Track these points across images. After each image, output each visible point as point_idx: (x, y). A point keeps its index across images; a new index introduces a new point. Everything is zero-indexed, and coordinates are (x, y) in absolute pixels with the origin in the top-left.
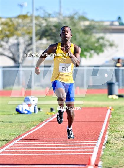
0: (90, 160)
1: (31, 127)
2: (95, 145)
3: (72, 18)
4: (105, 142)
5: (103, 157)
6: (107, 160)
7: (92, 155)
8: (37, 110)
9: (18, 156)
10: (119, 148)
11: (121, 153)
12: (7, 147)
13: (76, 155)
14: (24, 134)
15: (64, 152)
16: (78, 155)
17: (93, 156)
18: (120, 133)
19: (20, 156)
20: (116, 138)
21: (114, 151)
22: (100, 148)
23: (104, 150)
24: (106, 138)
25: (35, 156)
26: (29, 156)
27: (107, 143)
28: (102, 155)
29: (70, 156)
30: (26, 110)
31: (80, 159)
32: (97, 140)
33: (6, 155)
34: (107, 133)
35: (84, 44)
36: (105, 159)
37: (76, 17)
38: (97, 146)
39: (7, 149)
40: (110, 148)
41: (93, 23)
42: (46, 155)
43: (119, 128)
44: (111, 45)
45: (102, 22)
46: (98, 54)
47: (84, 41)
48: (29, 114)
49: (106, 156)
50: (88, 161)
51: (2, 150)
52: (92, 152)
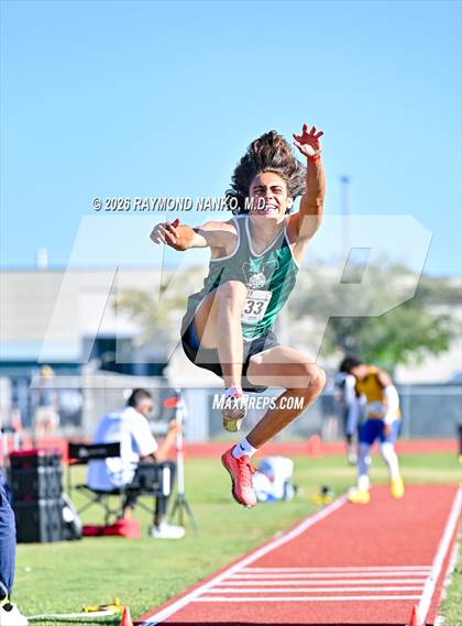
0: (414, 613)
1: (274, 533)
2: (425, 577)
4: (451, 569)
5: (445, 607)
6: (455, 612)
7: (417, 601)
8: (290, 493)
9: (241, 603)
12: (217, 581)
13: (381, 601)
14: (259, 548)
15: (352, 594)
16: (386, 601)
17: (421, 604)
19: (247, 603)
22: (439, 584)
23: (450, 588)
24: (454, 561)
25: (282, 603)
26: (269, 603)
27: (456, 570)
28: (443, 602)
29: (367, 604)
30: (263, 492)
31: (391, 611)
32: (430, 564)
33: (212, 603)
34: (457, 546)
35: (404, 334)
36: (450, 611)
37: (384, 267)
38: (432, 579)
39: (216, 587)
41: (424, 283)
42: (309, 602)
45: (446, 278)
46: (436, 353)
47: (404, 324)
48: (270, 504)
49: (454, 604)
50: (410, 614)
51: (204, 589)
52: (420, 593)
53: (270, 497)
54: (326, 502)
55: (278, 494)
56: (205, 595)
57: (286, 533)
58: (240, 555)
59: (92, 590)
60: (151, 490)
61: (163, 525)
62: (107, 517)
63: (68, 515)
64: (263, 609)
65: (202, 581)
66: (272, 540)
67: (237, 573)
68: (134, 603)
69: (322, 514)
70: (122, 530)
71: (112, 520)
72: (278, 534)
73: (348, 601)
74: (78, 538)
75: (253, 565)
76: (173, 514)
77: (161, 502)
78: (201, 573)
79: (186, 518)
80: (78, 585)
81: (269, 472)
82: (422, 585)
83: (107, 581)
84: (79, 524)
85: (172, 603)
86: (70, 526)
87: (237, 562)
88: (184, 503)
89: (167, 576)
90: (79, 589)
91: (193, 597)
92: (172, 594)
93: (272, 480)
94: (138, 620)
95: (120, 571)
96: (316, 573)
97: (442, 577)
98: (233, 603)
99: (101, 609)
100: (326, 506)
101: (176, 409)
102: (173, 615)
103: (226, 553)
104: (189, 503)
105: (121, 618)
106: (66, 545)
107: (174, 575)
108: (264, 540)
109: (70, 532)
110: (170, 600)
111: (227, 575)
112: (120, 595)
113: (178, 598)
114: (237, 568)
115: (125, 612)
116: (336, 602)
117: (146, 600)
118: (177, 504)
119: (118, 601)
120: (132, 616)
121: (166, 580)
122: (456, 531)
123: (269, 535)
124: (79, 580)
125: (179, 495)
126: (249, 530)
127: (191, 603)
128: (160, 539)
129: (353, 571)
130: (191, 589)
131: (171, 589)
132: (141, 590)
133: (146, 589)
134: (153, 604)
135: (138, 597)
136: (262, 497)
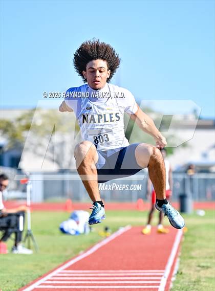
2: (161, 276)
4: (175, 272)
7: (157, 289)
8: (88, 230)
9: (62, 289)
10: (193, 280)
11: (195, 287)
12: (49, 277)
13: (137, 289)
14: (70, 260)
15: (122, 285)
16: (140, 289)
18: (195, 261)
19: (65, 289)
20: (189, 266)
21: (187, 284)
22: (169, 280)
23: (174, 282)
24: (177, 267)
25: (84, 289)
27: (178, 273)
28: (171, 289)
29: (130, 290)
30: (73, 229)
32: (164, 269)
33: (46, 288)
34: (178, 260)
38: (165, 277)
39: (48, 280)
40: (182, 280)
42: (98, 289)
43: (193, 254)
44: (184, 145)
48: (77, 236)
51: (42, 281)
52: (158, 284)
53: (77, 233)
54: (107, 235)
55: (81, 230)
56: (42, 284)
57: (86, 251)
58: (61, 263)
61: (20, 246)
65: (41, 277)
66: (77, 256)
67: (60, 273)
68: (5, 288)
69: (105, 242)
72: (82, 252)
73: (119, 289)
75: (67, 269)
76: (25, 241)
77: (18, 234)
78: (41, 273)
79: (32, 243)
81: (76, 219)
82: (160, 280)
85: (25, 288)
87: (59, 267)
88: (30, 235)
89: (22, 274)
91: (36, 285)
92: (25, 284)
93: (78, 223)
96: (102, 273)
97: (170, 276)
98: (58, 289)
100: (107, 237)
101: (26, 185)
103: (53, 262)
104: (33, 235)
107: (26, 274)
108: (74, 255)
110: (23, 287)
111: (54, 273)
113: (28, 286)
114: (60, 270)
116: (113, 289)
117: (11, 287)
118: (27, 235)
121: (21, 276)
122: (178, 252)
123: (76, 253)
125: (28, 231)
126: (65, 250)
127: (35, 289)
128: (18, 254)
129: (122, 272)
130: (35, 281)
131: (24, 281)
132: (8, 281)
133: (11, 281)
134: (15, 289)
135: (7, 285)
136: (73, 232)
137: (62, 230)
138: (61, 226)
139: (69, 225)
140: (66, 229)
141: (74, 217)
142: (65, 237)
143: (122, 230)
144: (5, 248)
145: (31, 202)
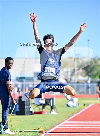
1: (74, 113)
3: (94, 59)
8: (77, 105)
12: (62, 123)
13: (96, 128)
14: (70, 117)
15: (90, 126)
16: (97, 128)
19: (68, 128)
25: (76, 128)
29: (93, 128)
30: (72, 105)
31: (98, 130)
33: (61, 128)
37: (97, 59)
39: (62, 125)
42: (81, 128)
51: (60, 125)
53: (73, 106)
55: (75, 105)
56: (60, 126)
57: (77, 113)
58: (67, 118)
59: (36, 125)
60: (48, 105)
62: (39, 110)
63: (31, 110)
64: (72, 129)
65: (59, 123)
66: (73, 115)
67: (67, 122)
68: (45, 128)
69: (84, 110)
70: (42, 113)
71: (40, 111)
72: (75, 114)
73: (89, 128)
74: (33, 114)
75: (69, 120)
78: (59, 122)
79: (56, 110)
80: (33, 124)
81: (73, 101)
83: (39, 123)
84: (33, 111)
86: (31, 112)
90: (33, 125)
91: (57, 127)
92: (53, 126)
93: (74, 103)
94: (46, 132)
95: (42, 121)
96: (83, 122)
98: (66, 128)
99: (38, 129)
100: (85, 108)
102: (53, 130)
103: (64, 118)
104: (56, 107)
105: (42, 131)
106: (31, 116)
107: (53, 122)
109: (31, 113)
110: (52, 127)
111: (65, 122)
112: (42, 126)
113: (54, 127)
114: (66, 121)
115: (43, 130)
116: (87, 128)
117: (48, 127)
119: (42, 127)
120: (45, 131)
121: (51, 123)
123: (73, 114)
124: (33, 123)
126: (69, 113)
127: (57, 128)
129: (90, 122)
130: (57, 125)
131: (53, 125)
132: (46, 125)
133: (47, 125)
134: (49, 128)
135: (46, 127)
136: (72, 106)
137: (68, 105)
138: (67, 103)
139: (70, 103)
140: (69, 105)
141: (72, 100)
142: (69, 108)
143: (90, 105)
144: (45, 112)
145: (55, 94)
